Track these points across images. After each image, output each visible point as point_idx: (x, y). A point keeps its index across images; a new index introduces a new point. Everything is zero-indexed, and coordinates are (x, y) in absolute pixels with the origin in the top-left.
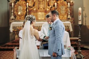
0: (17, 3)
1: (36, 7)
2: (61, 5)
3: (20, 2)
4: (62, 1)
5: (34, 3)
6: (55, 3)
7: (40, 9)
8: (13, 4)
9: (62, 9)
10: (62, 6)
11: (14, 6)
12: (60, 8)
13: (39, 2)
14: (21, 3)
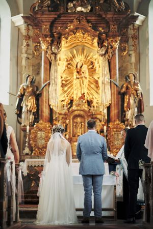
0: (35, 126)
1: (70, 132)
2: (115, 130)
3: (41, 124)
4: (115, 123)
5: (66, 126)
6: (103, 125)
7: (76, 135)
8: (28, 128)
9: (116, 136)
10: (117, 131)
11: (30, 131)
12: (112, 135)
13: (75, 125)
14: (43, 125)
